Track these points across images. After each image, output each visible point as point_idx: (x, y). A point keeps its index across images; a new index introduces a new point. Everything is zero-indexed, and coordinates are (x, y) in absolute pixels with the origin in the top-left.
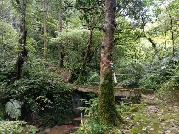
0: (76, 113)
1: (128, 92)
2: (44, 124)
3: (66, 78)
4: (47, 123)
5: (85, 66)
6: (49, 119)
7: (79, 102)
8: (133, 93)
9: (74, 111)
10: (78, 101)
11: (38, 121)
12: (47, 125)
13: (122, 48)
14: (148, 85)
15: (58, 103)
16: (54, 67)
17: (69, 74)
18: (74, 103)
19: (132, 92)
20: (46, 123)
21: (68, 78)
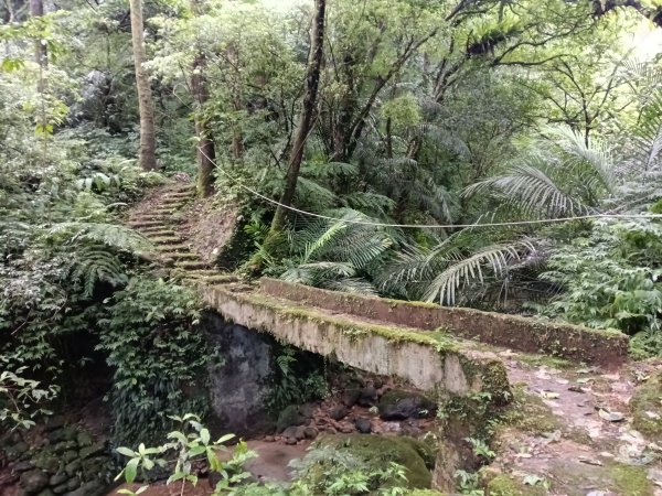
0: (227, 420)
1: (425, 353)
2: (54, 480)
3: (213, 244)
4: (74, 475)
5: (299, 178)
6: (85, 453)
7: (251, 365)
8: (454, 368)
9: (219, 411)
10: (243, 360)
11: (21, 471)
12: (72, 483)
13: (523, 83)
14: (601, 291)
15: (122, 377)
16: (181, 191)
17: (226, 225)
18: (217, 371)
19: (448, 362)
20: (68, 478)
21: (220, 241)
